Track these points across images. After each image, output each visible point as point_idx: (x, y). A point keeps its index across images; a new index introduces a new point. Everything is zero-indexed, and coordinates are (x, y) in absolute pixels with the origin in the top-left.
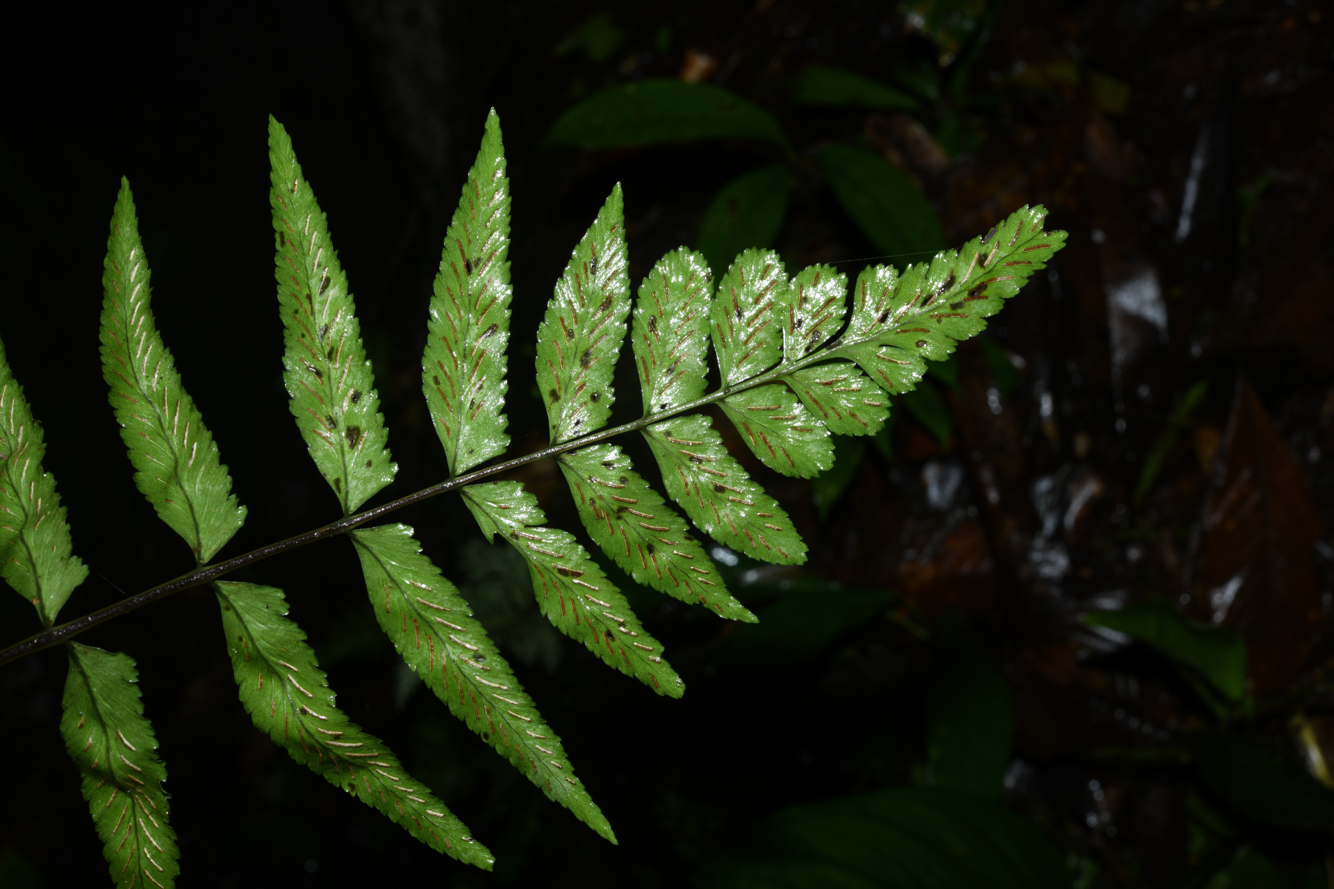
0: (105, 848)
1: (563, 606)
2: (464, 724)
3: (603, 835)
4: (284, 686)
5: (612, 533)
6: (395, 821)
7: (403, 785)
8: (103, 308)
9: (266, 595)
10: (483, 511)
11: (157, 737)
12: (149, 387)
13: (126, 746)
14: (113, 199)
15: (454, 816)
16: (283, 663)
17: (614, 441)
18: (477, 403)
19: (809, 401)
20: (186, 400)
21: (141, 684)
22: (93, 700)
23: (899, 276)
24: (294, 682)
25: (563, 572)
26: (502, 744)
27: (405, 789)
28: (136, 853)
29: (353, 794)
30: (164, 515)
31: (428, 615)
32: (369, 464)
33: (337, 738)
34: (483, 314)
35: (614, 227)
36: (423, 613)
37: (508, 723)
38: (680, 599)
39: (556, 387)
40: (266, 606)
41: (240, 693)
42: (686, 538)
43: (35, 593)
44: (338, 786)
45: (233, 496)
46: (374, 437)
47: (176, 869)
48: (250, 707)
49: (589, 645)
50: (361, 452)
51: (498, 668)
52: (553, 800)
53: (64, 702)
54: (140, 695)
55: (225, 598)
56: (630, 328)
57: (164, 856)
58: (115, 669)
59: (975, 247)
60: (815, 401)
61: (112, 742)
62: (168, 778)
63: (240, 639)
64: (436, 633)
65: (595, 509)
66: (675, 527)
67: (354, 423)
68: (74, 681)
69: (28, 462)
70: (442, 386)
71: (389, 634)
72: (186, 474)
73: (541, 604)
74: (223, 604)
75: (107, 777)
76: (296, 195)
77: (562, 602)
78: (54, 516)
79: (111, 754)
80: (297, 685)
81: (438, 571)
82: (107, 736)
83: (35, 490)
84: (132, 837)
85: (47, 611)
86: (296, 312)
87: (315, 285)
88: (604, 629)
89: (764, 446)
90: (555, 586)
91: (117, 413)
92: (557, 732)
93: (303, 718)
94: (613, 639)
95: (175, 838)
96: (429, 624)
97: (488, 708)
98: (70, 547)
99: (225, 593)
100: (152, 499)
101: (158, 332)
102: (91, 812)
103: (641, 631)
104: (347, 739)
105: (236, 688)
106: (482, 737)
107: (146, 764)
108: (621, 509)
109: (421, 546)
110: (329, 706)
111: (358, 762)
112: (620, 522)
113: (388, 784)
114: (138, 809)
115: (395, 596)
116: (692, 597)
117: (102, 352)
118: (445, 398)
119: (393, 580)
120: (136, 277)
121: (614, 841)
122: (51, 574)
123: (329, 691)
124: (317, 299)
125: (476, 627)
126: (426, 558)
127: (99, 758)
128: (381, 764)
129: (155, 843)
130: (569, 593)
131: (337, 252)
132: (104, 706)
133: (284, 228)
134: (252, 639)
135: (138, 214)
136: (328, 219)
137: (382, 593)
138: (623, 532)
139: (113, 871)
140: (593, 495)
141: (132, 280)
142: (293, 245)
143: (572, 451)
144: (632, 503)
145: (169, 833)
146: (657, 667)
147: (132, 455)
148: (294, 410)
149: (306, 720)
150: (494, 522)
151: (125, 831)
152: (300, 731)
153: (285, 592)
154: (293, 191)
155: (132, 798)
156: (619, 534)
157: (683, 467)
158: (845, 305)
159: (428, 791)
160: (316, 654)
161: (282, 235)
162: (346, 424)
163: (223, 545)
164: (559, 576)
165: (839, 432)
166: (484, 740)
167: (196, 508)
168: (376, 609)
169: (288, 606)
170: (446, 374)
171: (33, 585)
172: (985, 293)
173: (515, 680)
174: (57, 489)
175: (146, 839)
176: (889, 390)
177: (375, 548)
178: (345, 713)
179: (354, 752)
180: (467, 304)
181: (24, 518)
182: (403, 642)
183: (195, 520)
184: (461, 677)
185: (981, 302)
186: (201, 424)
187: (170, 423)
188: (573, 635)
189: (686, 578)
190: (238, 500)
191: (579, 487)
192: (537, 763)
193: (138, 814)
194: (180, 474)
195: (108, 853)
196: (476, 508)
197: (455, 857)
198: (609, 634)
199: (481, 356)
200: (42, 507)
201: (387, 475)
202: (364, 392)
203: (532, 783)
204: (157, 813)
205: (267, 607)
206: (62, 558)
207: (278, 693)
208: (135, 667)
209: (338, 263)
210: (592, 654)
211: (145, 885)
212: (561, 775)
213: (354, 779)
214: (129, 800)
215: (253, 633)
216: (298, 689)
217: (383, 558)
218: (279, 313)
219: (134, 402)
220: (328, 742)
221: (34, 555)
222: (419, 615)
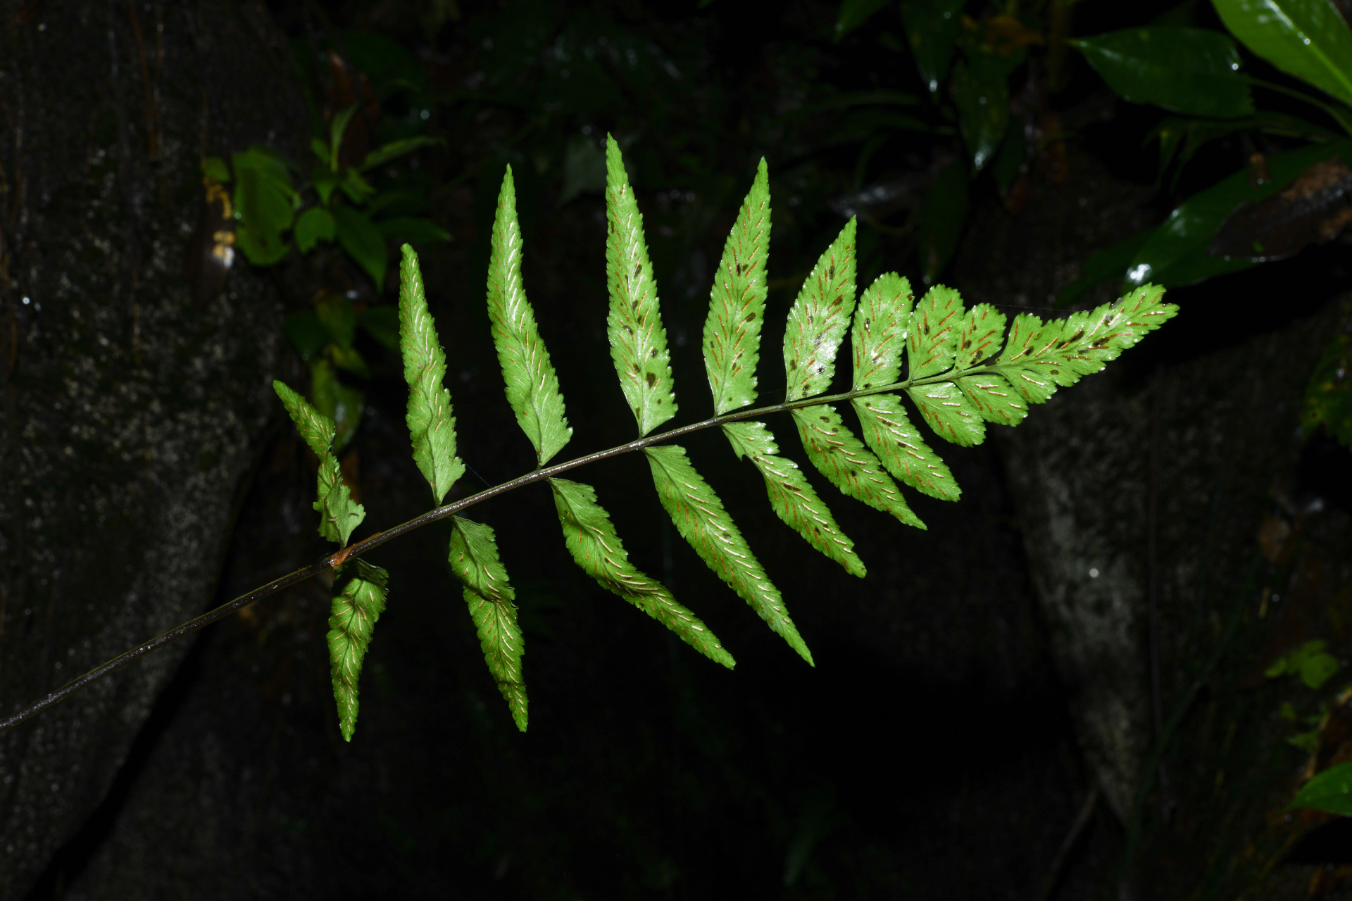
0: (478, 632)
1: (787, 508)
2: (716, 574)
3: (805, 659)
4: (595, 542)
5: (826, 461)
7: (675, 609)
8: (490, 262)
9: (582, 489)
10: (736, 439)
11: (507, 573)
12: (517, 330)
13: (489, 577)
14: (501, 181)
15: (710, 631)
16: (594, 529)
17: (831, 404)
18: (737, 366)
19: (971, 397)
20: (540, 342)
21: (497, 542)
22: (468, 547)
23: (1042, 326)
24: (602, 541)
25: (789, 487)
26: (741, 591)
27: (677, 611)
28: (497, 637)
29: (643, 610)
30: (521, 423)
31: (693, 504)
32: (659, 402)
33: (628, 579)
34: (746, 304)
35: (848, 247)
36: (691, 503)
37: (745, 579)
38: (873, 506)
39: (795, 358)
41: (567, 543)
42: (879, 470)
43: (432, 478)
44: (632, 603)
45: (565, 419)
46: (664, 385)
47: (522, 651)
48: (574, 552)
49: (803, 535)
50: (655, 392)
51: (740, 544)
52: (774, 630)
53: (450, 545)
54: (497, 548)
55: (555, 488)
56: (852, 324)
57: (514, 642)
58: (480, 532)
59: (1103, 312)
60: (974, 398)
61: (481, 572)
62: (516, 598)
63: (566, 512)
64: (699, 516)
65: (814, 446)
66: (871, 462)
67: (652, 371)
68: (455, 535)
69: (434, 377)
70: (715, 349)
71: (669, 511)
72: (537, 396)
73: (773, 504)
74: (554, 491)
75: (478, 592)
76: (624, 196)
77: (787, 504)
78: (447, 424)
79: (480, 580)
80: (604, 544)
81: (702, 478)
82: (477, 569)
83: (438, 399)
84: (494, 627)
85: (438, 494)
86: (618, 286)
87: (632, 271)
88: (814, 527)
89: (935, 421)
90: (782, 494)
91: (496, 342)
92: (778, 588)
93: (606, 564)
94: (820, 534)
95: (521, 633)
96: (694, 509)
97: (732, 568)
98: (455, 450)
99: (555, 484)
100: (515, 408)
101: (524, 291)
102: (469, 609)
103: (839, 532)
104: (635, 580)
105: (564, 539)
106: (728, 584)
107: (502, 588)
108: (832, 448)
109: (691, 461)
110: (623, 559)
111: (644, 593)
112: (832, 455)
113: (665, 607)
114: (498, 610)
115: (672, 490)
116: (881, 507)
117: (488, 297)
118: (716, 359)
119: (671, 480)
120: (513, 244)
121: (812, 664)
122: (443, 466)
123: (623, 551)
124: (632, 279)
125: (726, 516)
126: (693, 469)
127: (472, 580)
128: (661, 595)
129: (508, 634)
130: (792, 500)
131: (647, 247)
132: (474, 551)
133: (614, 220)
134: (573, 514)
135: (517, 195)
136: (644, 220)
137: (664, 486)
138: (834, 462)
139: (483, 646)
140: (813, 437)
141: (510, 245)
142: (619, 234)
143: (801, 407)
144: (841, 445)
145: (518, 629)
146: (849, 556)
147: (505, 373)
148: (613, 354)
149: (608, 566)
150: (744, 448)
151: (490, 623)
152: (604, 572)
153: (595, 488)
154: (621, 193)
155: (495, 605)
156: (831, 462)
157: (877, 427)
158: (1003, 336)
159: (693, 614)
160: (615, 527)
161: (612, 223)
162: (647, 371)
163: (555, 454)
164: (784, 488)
165: (989, 420)
166: (730, 586)
167: (541, 423)
168: (660, 495)
169: (596, 497)
170: (718, 342)
171: (431, 471)
172: (1106, 345)
173: (751, 553)
174: (451, 402)
175: (503, 630)
176: (1028, 400)
177: (660, 459)
178: (634, 565)
179: (641, 587)
180: (736, 294)
181: (431, 417)
182: (678, 517)
183: (540, 431)
184: (714, 546)
185: (1102, 351)
186: (549, 362)
187: (530, 356)
188: (792, 526)
189: (878, 494)
190: (568, 422)
191: (804, 430)
192: (764, 606)
193: (499, 614)
194: (533, 395)
195: (480, 634)
196: (732, 437)
197: (709, 657)
198: (817, 530)
199: (742, 334)
200: (441, 413)
201: (669, 413)
202: (660, 350)
203: (760, 618)
204: (509, 615)
205: (583, 496)
206: (450, 457)
207: (591, 545)
208: (493, 533)
209: (647, 256)
210: (805, 540)
211: (502, 658)
212: (780, 616)
213: (642, 602)
214: (493, 605)
215: (574, 510)
216: (604, 546)
217: (664, 465)
218: (607, 283)
219: (507, 337)
220: (623, 581)
221: (434, 449)
222: (688, 503)
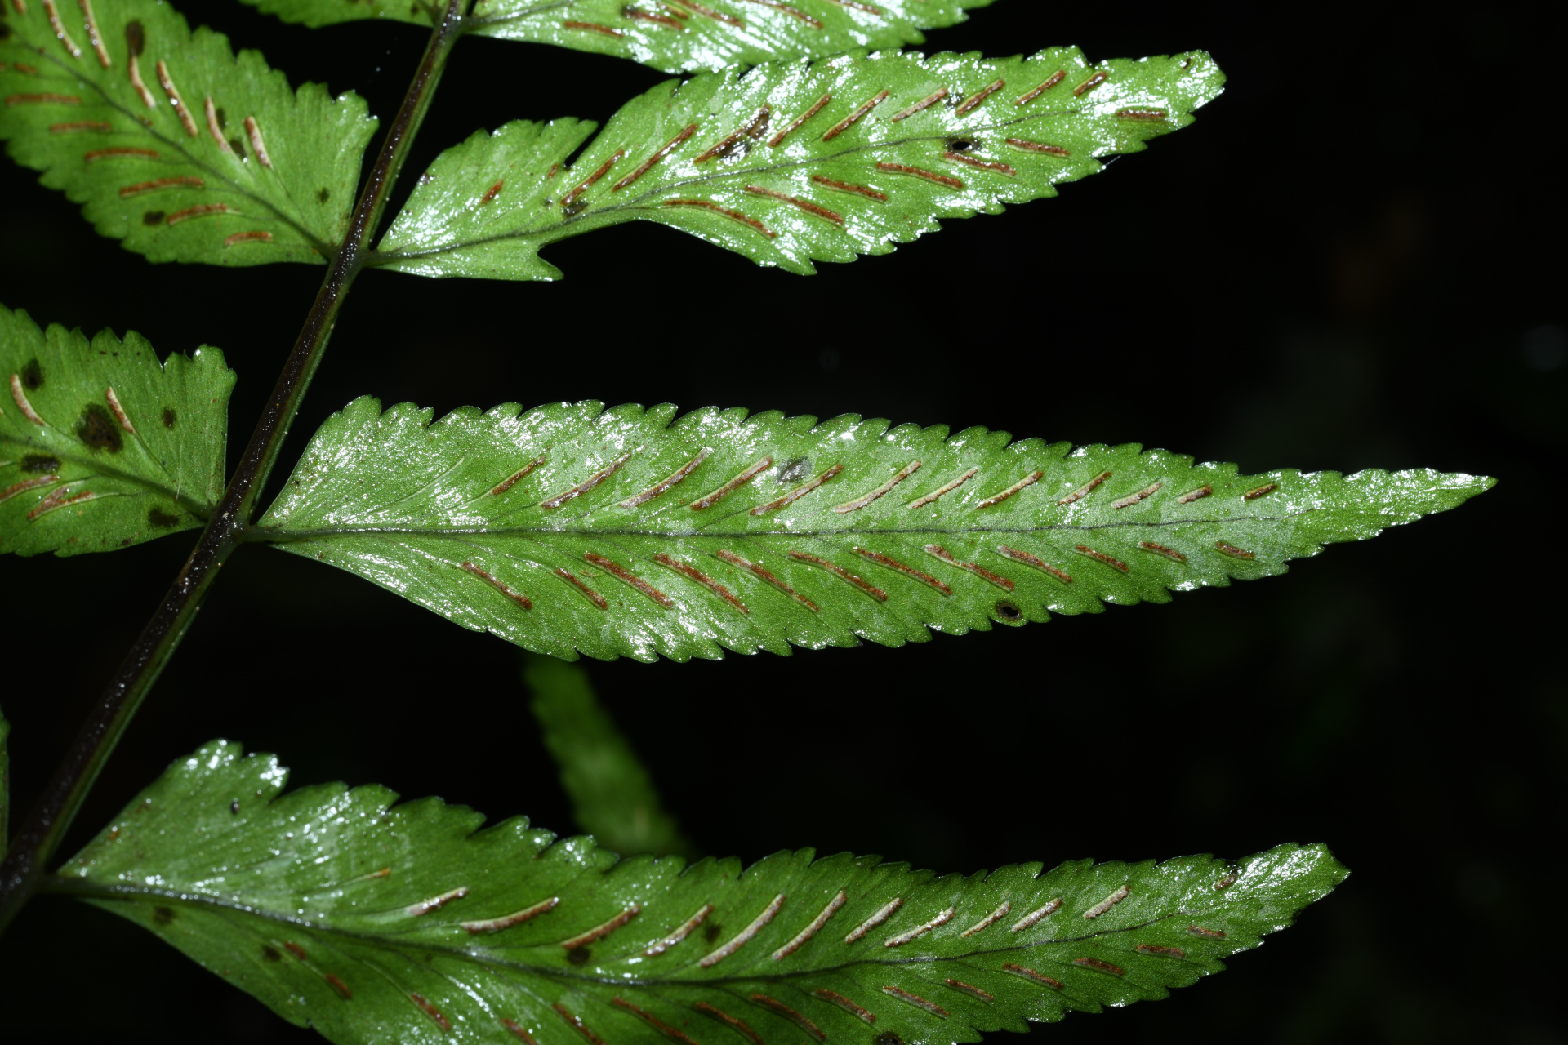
6: (1057, 1016)
15: (1144, 865)
26: (1053, 589)
27: (990, 918)
31: (600, 513)
36: (589, 521)
37: (1008, 530)
40: (227, 813)
49: (956, 208)
51: (850, 442)
52: (1280, 568)
67: (79, 412)
97: (938, 543)
106: (1002, 621)
109: (417, 406)
159: (1035, 866)
162: (67, 430)
166: (1015, 623)
179: (787, 935)
192: (1160, 539)
202: (37, 352)
203: (1205, 591)
205: (234, 811)
212: (1228, 503)
213: (873, 1019)
220: (704, 961)
222: (585, 534)
